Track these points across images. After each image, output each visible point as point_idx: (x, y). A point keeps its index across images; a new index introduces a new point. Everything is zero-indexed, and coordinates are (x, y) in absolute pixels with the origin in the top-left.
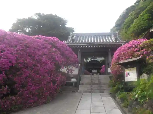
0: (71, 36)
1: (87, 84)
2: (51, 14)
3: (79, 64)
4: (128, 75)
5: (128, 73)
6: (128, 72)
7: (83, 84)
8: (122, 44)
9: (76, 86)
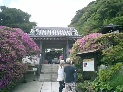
0: (34, 29)
1: (48, 73)
2: (15, 9)
3: (41, 54)
4: (86, 66)
5: (86, 64)
6: (86, 62)
7: (43, 73)
8: (78, 38)
9: (37, 75)
